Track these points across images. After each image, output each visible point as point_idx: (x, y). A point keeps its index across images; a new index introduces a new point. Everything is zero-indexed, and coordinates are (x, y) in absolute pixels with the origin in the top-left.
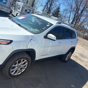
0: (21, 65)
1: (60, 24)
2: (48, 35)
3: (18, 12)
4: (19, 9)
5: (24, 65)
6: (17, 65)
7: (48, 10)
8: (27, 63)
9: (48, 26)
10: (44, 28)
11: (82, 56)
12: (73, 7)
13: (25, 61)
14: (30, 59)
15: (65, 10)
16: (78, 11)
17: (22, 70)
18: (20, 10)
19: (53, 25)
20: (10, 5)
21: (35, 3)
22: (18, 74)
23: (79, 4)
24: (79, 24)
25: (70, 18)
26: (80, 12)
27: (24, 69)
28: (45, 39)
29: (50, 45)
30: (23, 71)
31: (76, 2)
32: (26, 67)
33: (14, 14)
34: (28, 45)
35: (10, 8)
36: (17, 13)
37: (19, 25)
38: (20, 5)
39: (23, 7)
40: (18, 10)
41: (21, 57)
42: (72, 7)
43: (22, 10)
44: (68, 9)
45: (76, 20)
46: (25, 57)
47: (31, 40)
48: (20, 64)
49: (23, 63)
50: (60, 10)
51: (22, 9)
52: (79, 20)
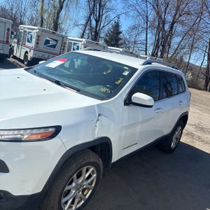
0: (82, 181)
1: (150, 64)
2: (134, 95)
3: (28, 50)
4: (28, 41)
5: (89, 181)
6: (74, 184)
7: (93, 34)
8: (95, 175)
9: (126, 73)
10: (119, 82)
11: (202, 129)
12: (151, 18)
13: (92, 169)
14: (100, 162)
15: (134, 28)
16: (163, 26)
17: (85, 193)
18: (33, 44)
19: (137, 70)
20: (8, 34)
21: (60, 21)
22: (78, 206)
23: (163, 9)
24: (170, 55)
25: (146, 44)
26: (167, 27)
27: (89, 190)
28: (126, 107)
29: (140, 120)
30: (87, 196)
31: (156, 7)
32: (93, 185)
33: (18, 55)
34: (94, 130)
35: (7, 42)
36: (27, 52)
37: (58, 83)
38: (29, 32)
39: (38, 36)
40: (27, 44)
41: (83, 163)
42: (147, 20)
43: (37, 43)
44: (139, 26)
45: (163, 47)
46: (92, 160)
47: (99, 115)
48: (80, 181)
49: (87, 175)
50: (121, 30)
51: (38, 40)
52: (169, 45)
